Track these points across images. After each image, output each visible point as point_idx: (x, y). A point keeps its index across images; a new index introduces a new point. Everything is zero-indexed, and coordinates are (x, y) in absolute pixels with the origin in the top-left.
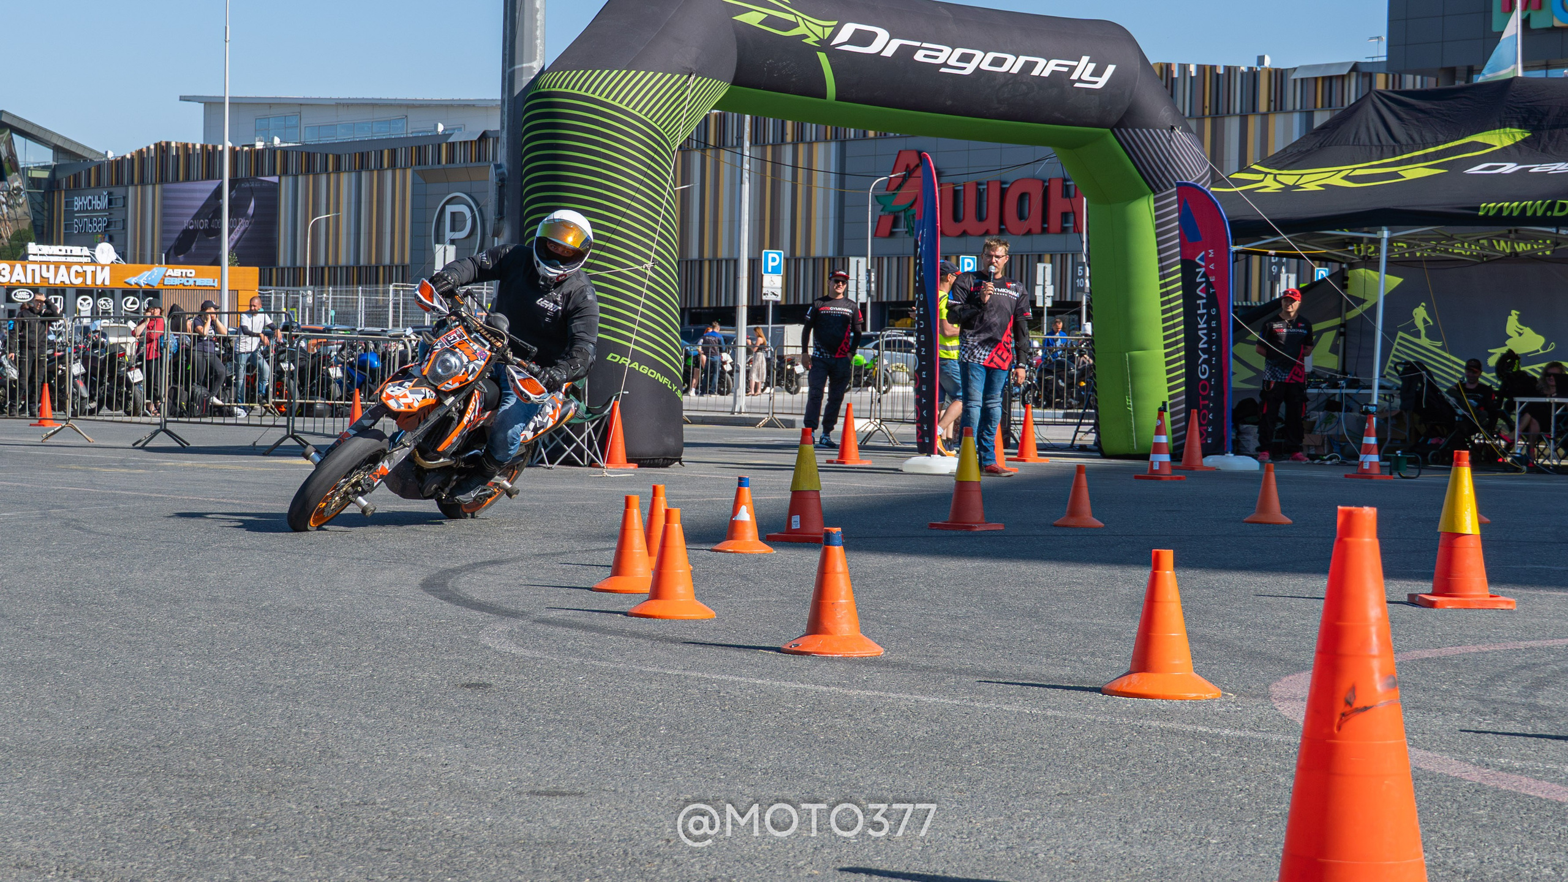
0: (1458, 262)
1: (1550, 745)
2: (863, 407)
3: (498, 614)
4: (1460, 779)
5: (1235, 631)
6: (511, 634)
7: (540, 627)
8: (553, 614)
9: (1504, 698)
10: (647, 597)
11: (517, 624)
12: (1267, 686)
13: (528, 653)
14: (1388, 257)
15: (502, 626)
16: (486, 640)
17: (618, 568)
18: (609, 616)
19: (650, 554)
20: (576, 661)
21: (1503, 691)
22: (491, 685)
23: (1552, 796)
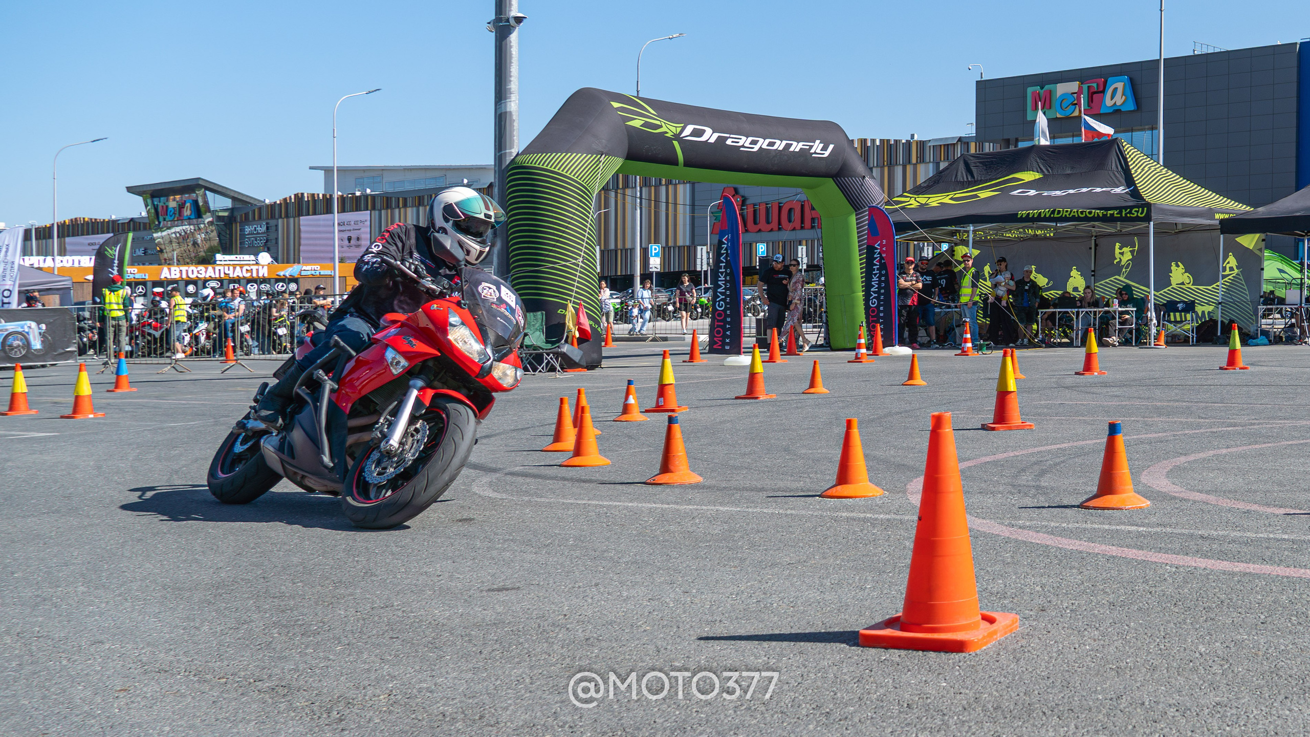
0: (1008, 240)
1: (1044, 511)
2: (705, 327)
3: (484, 470)
4: (998, 535)
5: (892, 452)
6: (490, 484)
7: (509, 478)
8: (517, 469)
9: (1025, 483)
10: (571, 454)
11: (494, 476)
12: (905, 485)
13: (498, 496)
14: (973, 239)
15: (486, 479)
16: (475, 489)
17: (558, 437)
18: (550, 467)
19: (575, 426)
20: (526, 499)
21: (1026, 479)
22: (473, 519)
23: (1044, 542)
